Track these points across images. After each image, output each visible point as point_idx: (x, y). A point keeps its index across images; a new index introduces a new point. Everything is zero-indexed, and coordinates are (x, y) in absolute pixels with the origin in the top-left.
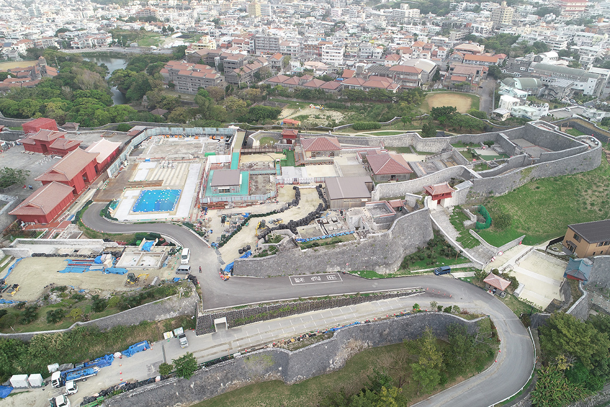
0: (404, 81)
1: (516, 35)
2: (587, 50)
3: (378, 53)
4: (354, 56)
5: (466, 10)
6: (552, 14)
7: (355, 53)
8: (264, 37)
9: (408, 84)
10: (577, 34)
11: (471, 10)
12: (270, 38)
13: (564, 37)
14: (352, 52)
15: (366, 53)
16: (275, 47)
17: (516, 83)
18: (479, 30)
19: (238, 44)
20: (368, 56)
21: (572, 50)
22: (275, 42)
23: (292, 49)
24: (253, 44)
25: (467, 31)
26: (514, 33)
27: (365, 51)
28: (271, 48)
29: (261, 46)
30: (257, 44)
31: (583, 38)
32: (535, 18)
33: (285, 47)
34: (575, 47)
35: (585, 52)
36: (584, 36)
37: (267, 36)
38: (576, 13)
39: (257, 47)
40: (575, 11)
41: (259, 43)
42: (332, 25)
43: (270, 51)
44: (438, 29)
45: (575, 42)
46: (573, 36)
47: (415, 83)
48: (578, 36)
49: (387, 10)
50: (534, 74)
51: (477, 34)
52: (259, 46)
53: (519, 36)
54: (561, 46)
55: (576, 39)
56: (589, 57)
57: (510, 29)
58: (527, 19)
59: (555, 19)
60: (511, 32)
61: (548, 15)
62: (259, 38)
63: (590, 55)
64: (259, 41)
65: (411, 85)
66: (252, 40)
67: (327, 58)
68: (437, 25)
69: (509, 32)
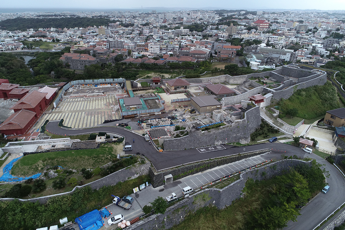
0: (198, 58)
1: (241, 38)
2: (277, 43)
3: (177, 47)
4: (164, 49)
5: (211, 29)
6: (254, 29)
7: (165, 48)
8: (114, 41)
9: (200, 59)
10: (270, 36)
11: (214, 29)
12: (118, 42)
13: (265, 38)
14: (163, 47)
15: (171, 48)
16: (121, 46)
17: (253, 57)
18: (222, 37)
19: (100, 45)
20: (172, 49)
21: (270, 44)
22: (121, 43)
23: (130, 47)
24: (108, 45)
25: (217, 37)
26: (240, 37)
27: (170, 46)
28: (118, 47)
29: (113, 46)
30: (110, 45)
31: (273, 38)
32: (246, 31)
33: (127, 46)
34: (270, 42)
35: (277, 44)
36: (274, 37)
37: (116, 41)
38: (265, 28)
39: (111, 47)
40: (264, 28)
41: (111, 45)
42: (145, 38)
43: (118, 49)
44: (201, 37)
45: (270, 40)
46: (269, 37)
47: (203, 59)
48: (271, 37)
49: (172, 30)
50: (260, 53)
51: (222, 39)
52: (112, 46)
53: (243, 38)
54: (264, 42)
55: (270, 39)
56: (280, 46)
58: (243, 32)
59: (256, 32)
60: (238, 37)
61: (252, 30)
62: (112, 42)
63: (280, 45)
64: (111, 43)
65: (202, 60)
66: (107, 43)
67: (151, 50)
68: (200, 36)
69: (237, 37)
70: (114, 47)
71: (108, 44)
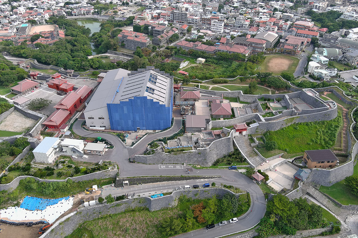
0: (254, 47)
1: (342, 12)
3: (246, 25)
4: (231, 26)
7: (232, 24)
9: (257, 50)
14: (230, 24)
15: (239, 24)
16: (185, 19)
17: (324, 52)
18: (318, 7)
19: (163, 16)
20: (240, 26)
22: (185, 16)
23: (195, 20)
24: (172, 17)
26: (340, 10)
27: (238, 23)
28: (182, 19)
33: (191, 19)
41: (175, 16)
43: (182, 21)
44: (291, 4)
47: (261, 49)
50: (338, 46)
51: (315, 10)
52: (175, 18)
53: (342, 14)
57: (338, 8)
64: (175, 15)
67: (214, 28)
69: (337, 10)
70: (177, 19)
71: (172, 15)
